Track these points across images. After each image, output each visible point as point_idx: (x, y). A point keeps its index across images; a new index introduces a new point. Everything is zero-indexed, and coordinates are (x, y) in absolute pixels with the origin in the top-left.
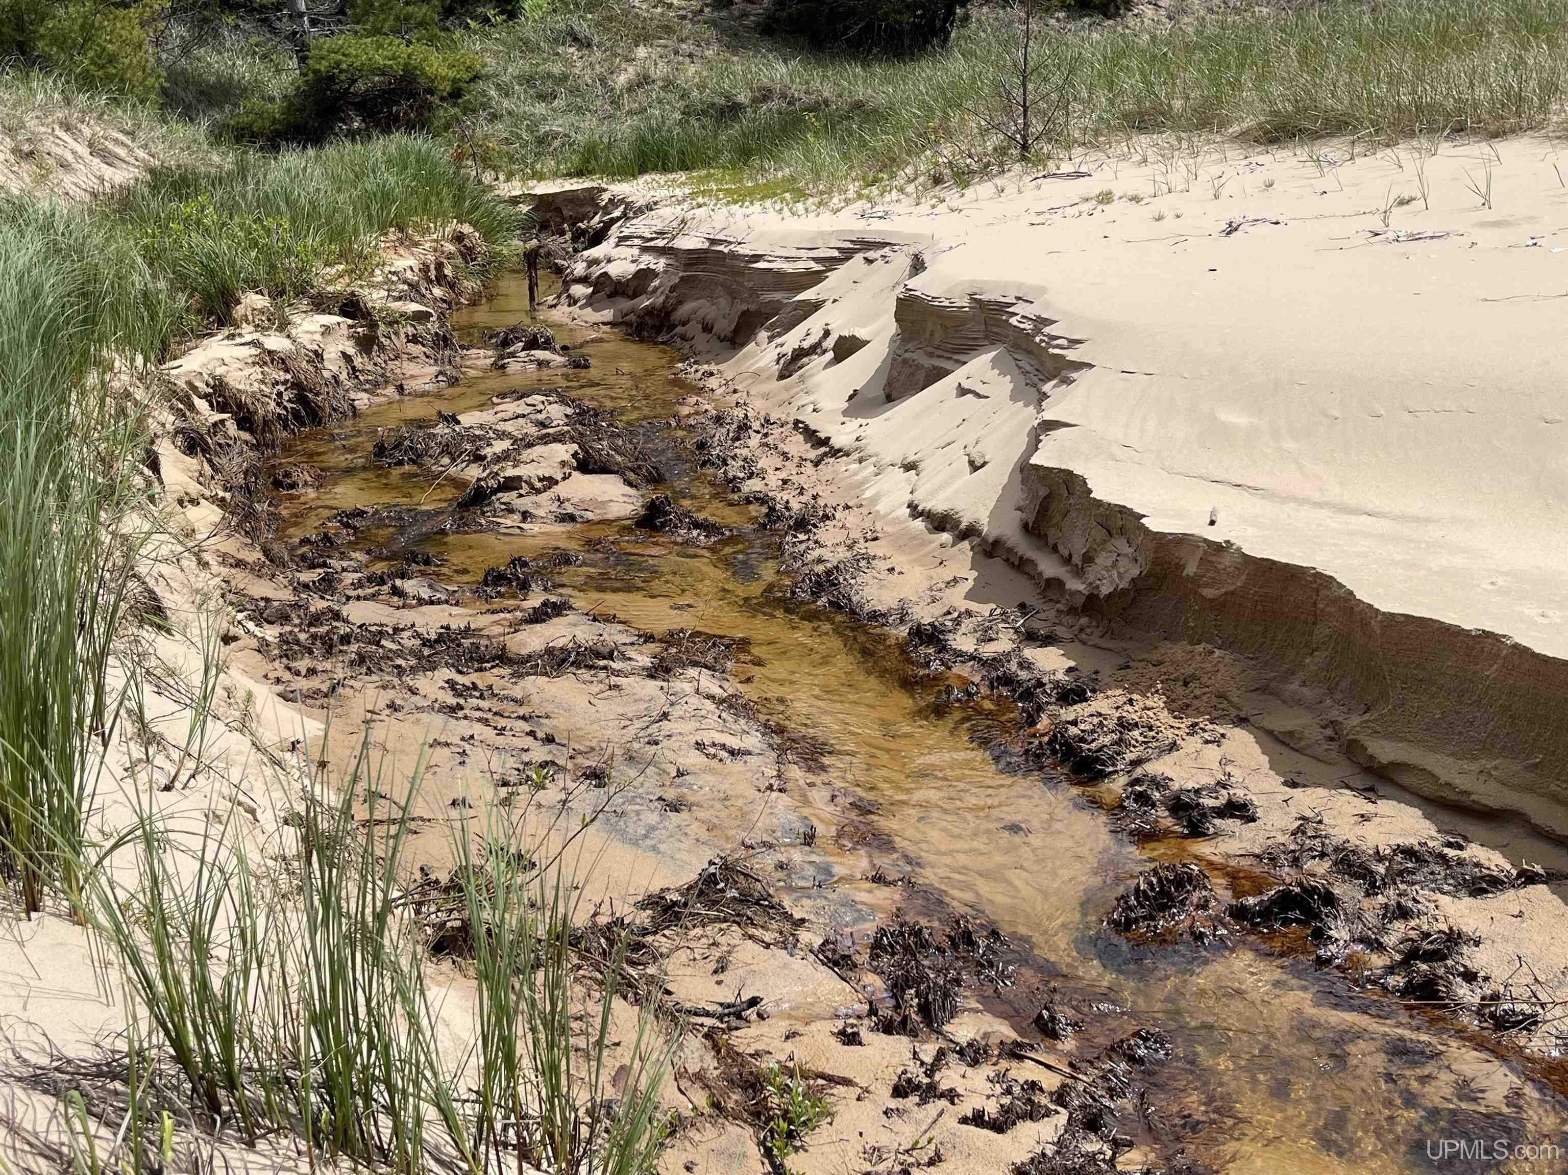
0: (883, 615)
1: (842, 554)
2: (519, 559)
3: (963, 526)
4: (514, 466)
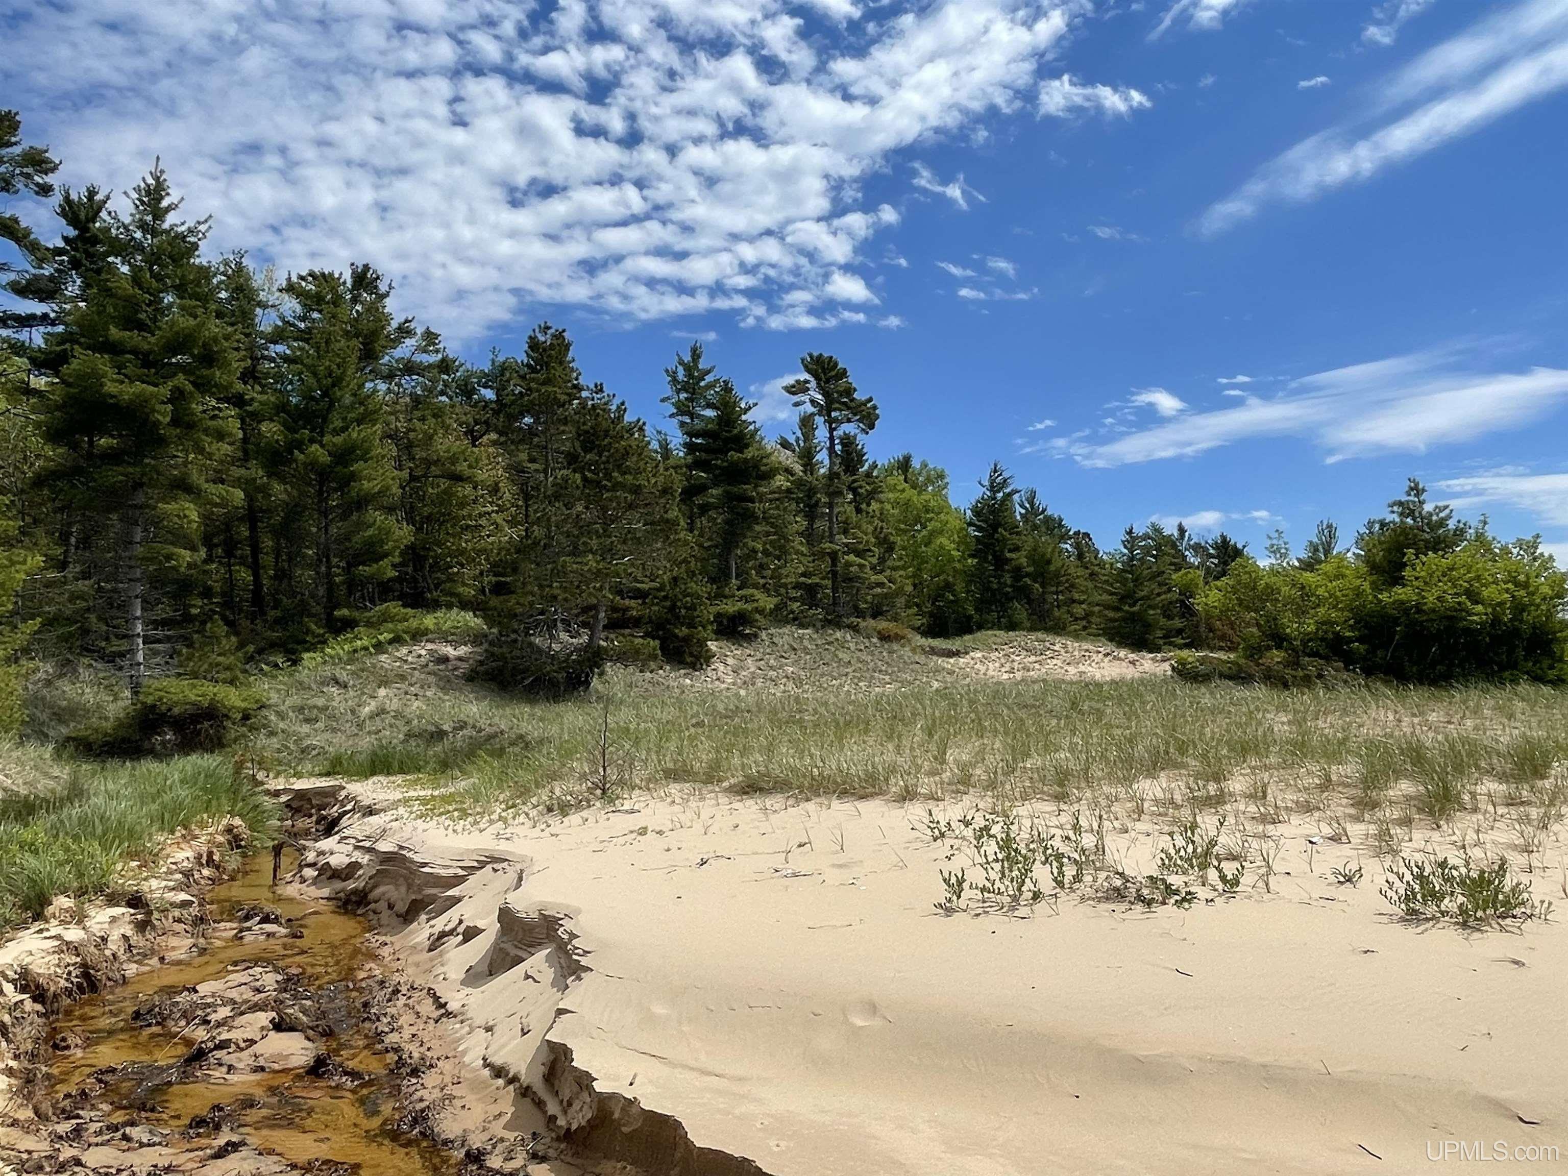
0: (452, 1142)
1: (437, 1094)
2: (217, 1106)
3: (510, 1076)
4: (229, 1031)
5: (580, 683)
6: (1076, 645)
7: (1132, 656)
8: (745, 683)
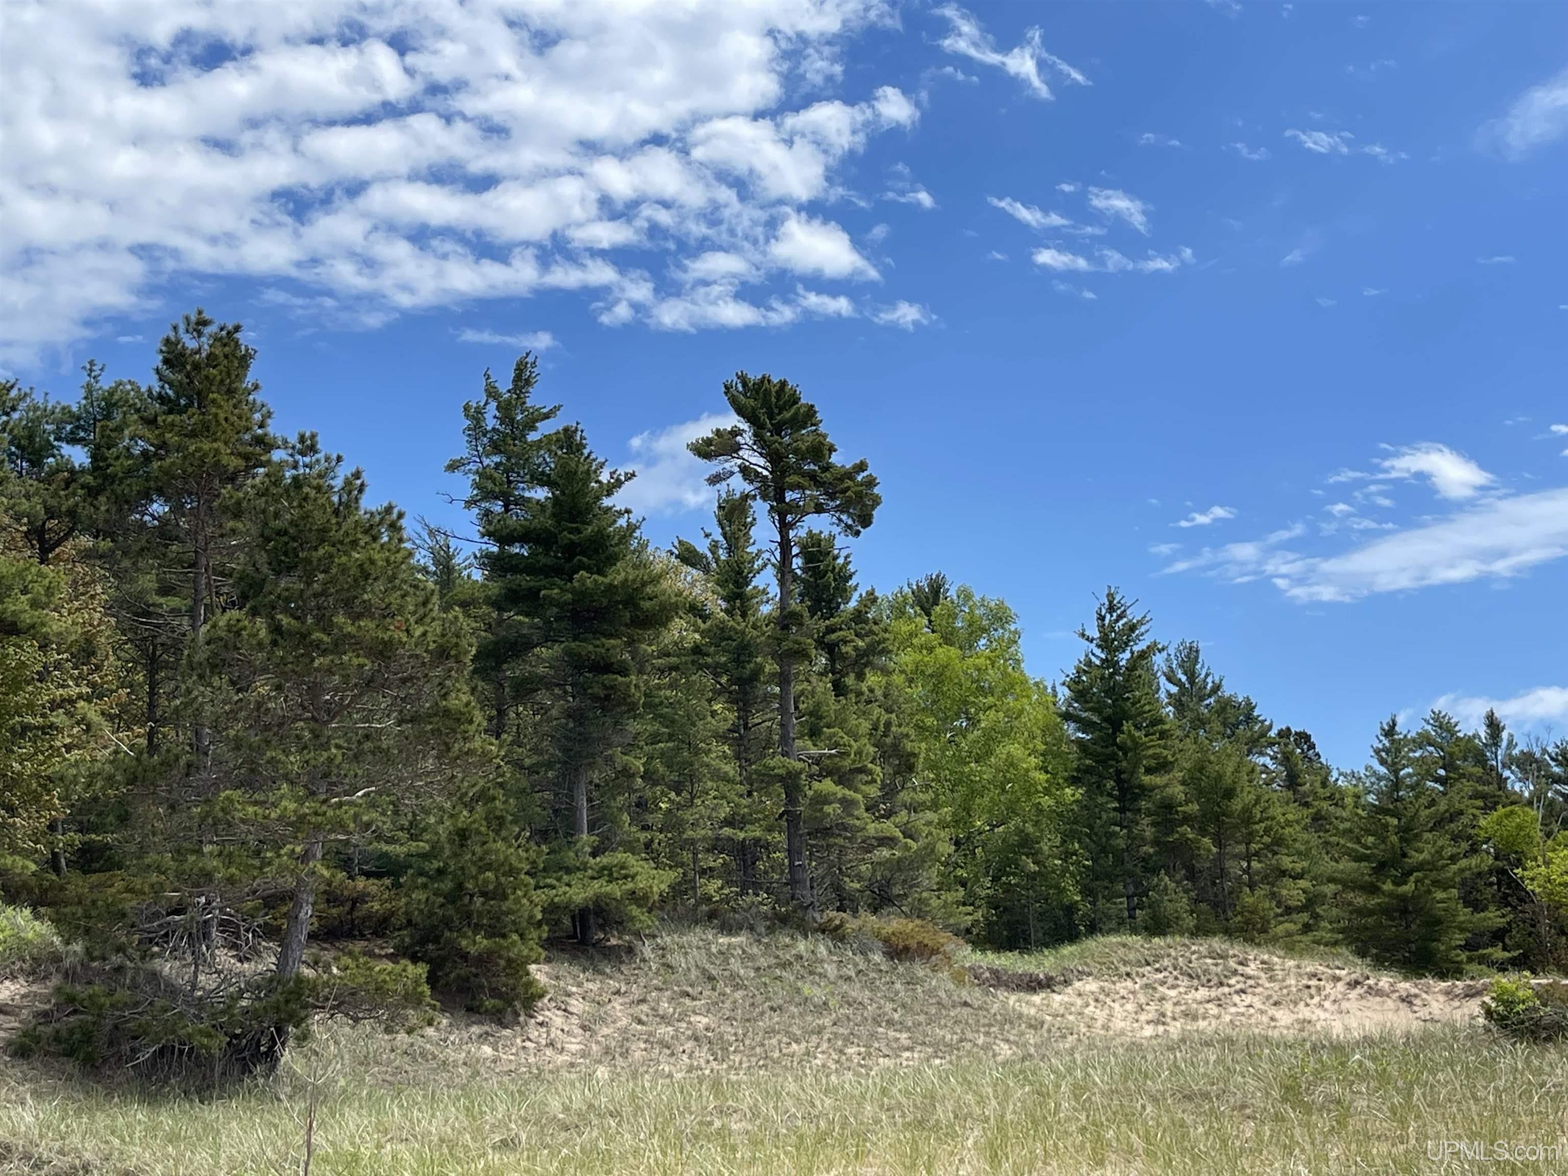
5: (257, 1057)
6: (1291, 963)
7: (1405, 986)
8: (607, 1051)
